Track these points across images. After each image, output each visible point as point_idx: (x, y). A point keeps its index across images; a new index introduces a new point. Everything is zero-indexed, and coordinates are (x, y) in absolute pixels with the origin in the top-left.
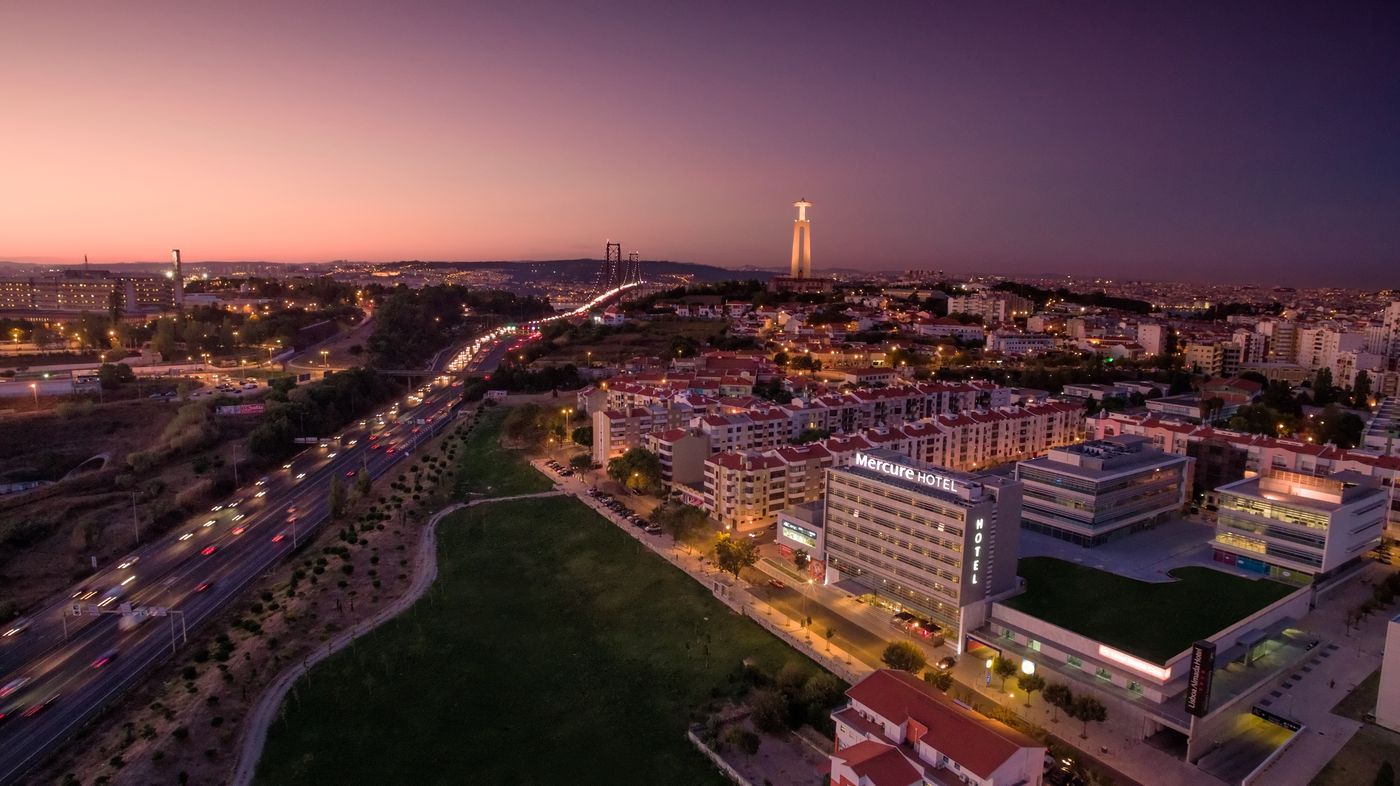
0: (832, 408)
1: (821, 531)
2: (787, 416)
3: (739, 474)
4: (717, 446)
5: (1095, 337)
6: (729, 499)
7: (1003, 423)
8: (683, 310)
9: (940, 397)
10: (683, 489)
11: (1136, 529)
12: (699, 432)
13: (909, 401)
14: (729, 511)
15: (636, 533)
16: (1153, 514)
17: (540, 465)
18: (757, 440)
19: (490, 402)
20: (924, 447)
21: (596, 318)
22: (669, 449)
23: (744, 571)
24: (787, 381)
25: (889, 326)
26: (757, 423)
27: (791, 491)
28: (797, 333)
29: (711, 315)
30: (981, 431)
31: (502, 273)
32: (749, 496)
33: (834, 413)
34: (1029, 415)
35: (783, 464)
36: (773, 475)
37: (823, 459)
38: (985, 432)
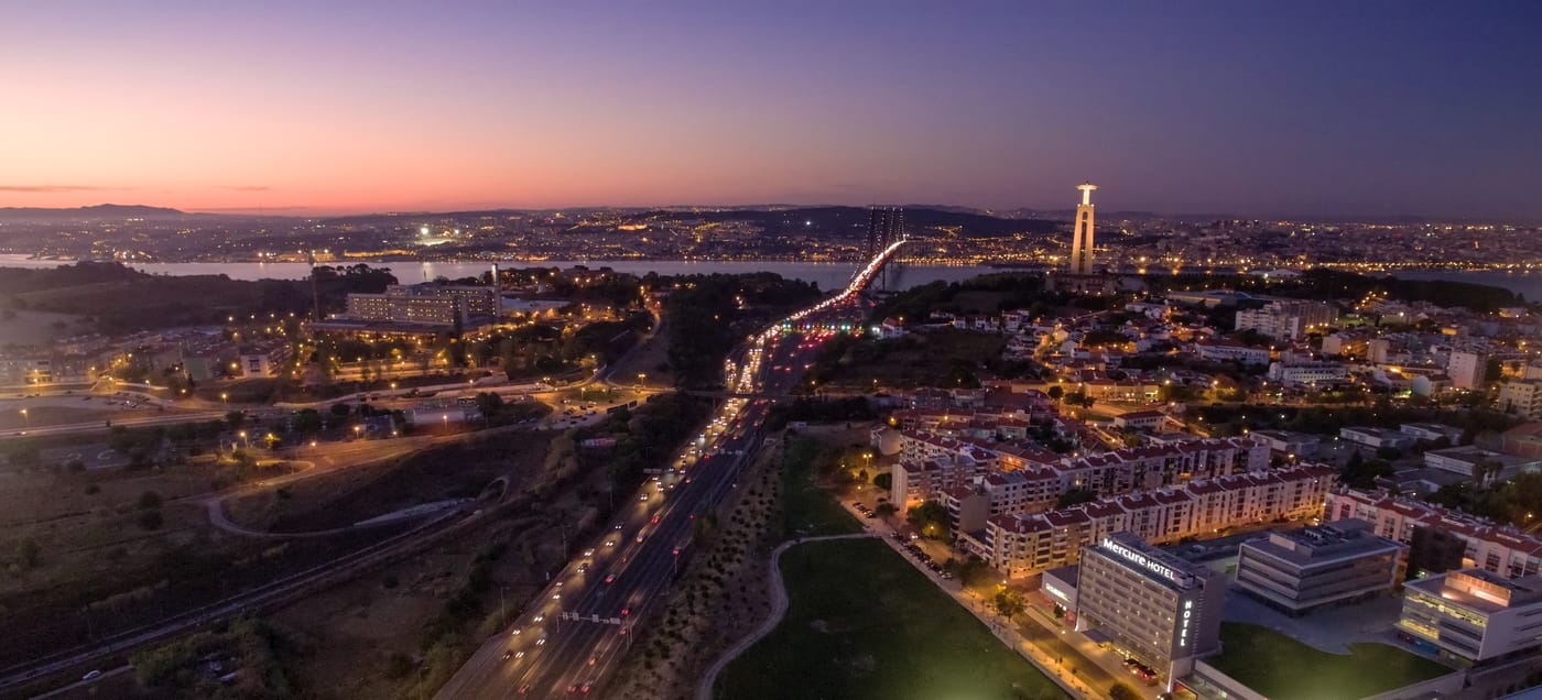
0: (1096, 468)
1: (1075, 591)
2: (1056, 475)
3: (1014, 535)
4: (996, 501)
5: (1396, 365)
6: (1005, 554)
7: (1249, 491)
8: (960, 322)
9: (1197, 455)
10: (967, 538)
11: (1339, 604)
12: (982, 490)
13: (1167, 460)
14: (1005, 562)
15: (932, 575)
16: (1360, 593)
17: (849, 505)
18: (1030, 496)
19: (792, 432)
20: (1172, 512)
21: (874, 329)
22: (958, 505)
23: (1016, 615)
24: (1059, 424)
25: (1167, 345)
26: (1031, 482)
27: (1056, 548)
28: (1073, 356)
29: (987, 328)
30: (1228, 499)
31: (753, 225)
32: (1022, 552)
33: (1097, 472)
34: (1278, 481)
35: (1049, 528)
36: (1041, 537)
37: (1083, 524)
38: (1232, 498)
